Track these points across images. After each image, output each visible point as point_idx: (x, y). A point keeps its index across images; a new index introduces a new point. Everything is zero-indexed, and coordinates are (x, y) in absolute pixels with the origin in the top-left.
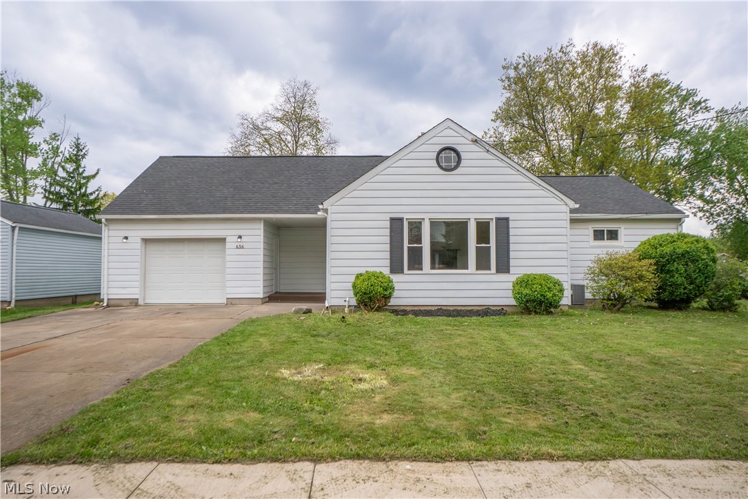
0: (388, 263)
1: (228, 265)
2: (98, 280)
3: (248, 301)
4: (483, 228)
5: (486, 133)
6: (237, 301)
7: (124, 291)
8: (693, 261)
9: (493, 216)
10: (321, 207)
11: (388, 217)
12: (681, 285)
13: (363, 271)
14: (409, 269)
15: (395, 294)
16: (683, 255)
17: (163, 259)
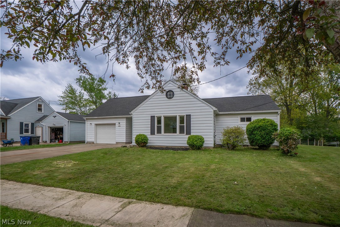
0: (150, 131)
1: (117, 132)
2: (85, 136)
3: (121, 143)
4: (182, 118)
5: (251, 80)
6: (119, 143)
7: (91, 139)
8: (264, 130)
9: (185, 114)
10: (130, 113)
11: (150, 116)
12: (259, 139)
13: (138, 134)
14: (157, 133)
15: (149, 141)
16: (259, 127)
17: (101, 130)
